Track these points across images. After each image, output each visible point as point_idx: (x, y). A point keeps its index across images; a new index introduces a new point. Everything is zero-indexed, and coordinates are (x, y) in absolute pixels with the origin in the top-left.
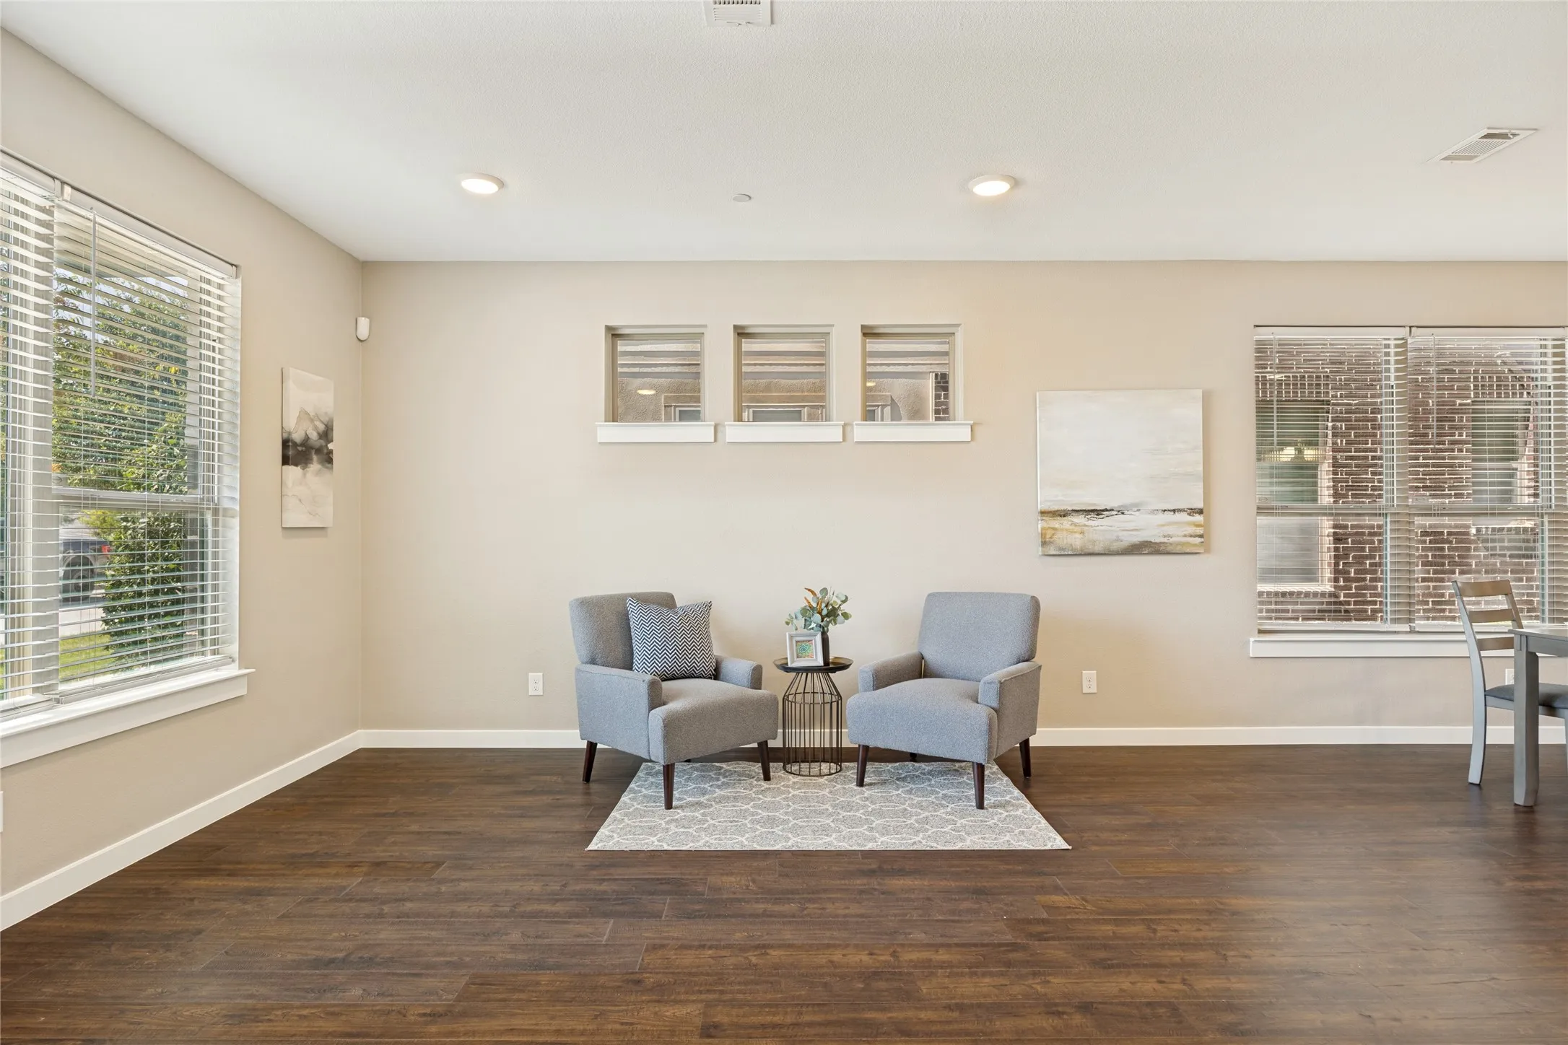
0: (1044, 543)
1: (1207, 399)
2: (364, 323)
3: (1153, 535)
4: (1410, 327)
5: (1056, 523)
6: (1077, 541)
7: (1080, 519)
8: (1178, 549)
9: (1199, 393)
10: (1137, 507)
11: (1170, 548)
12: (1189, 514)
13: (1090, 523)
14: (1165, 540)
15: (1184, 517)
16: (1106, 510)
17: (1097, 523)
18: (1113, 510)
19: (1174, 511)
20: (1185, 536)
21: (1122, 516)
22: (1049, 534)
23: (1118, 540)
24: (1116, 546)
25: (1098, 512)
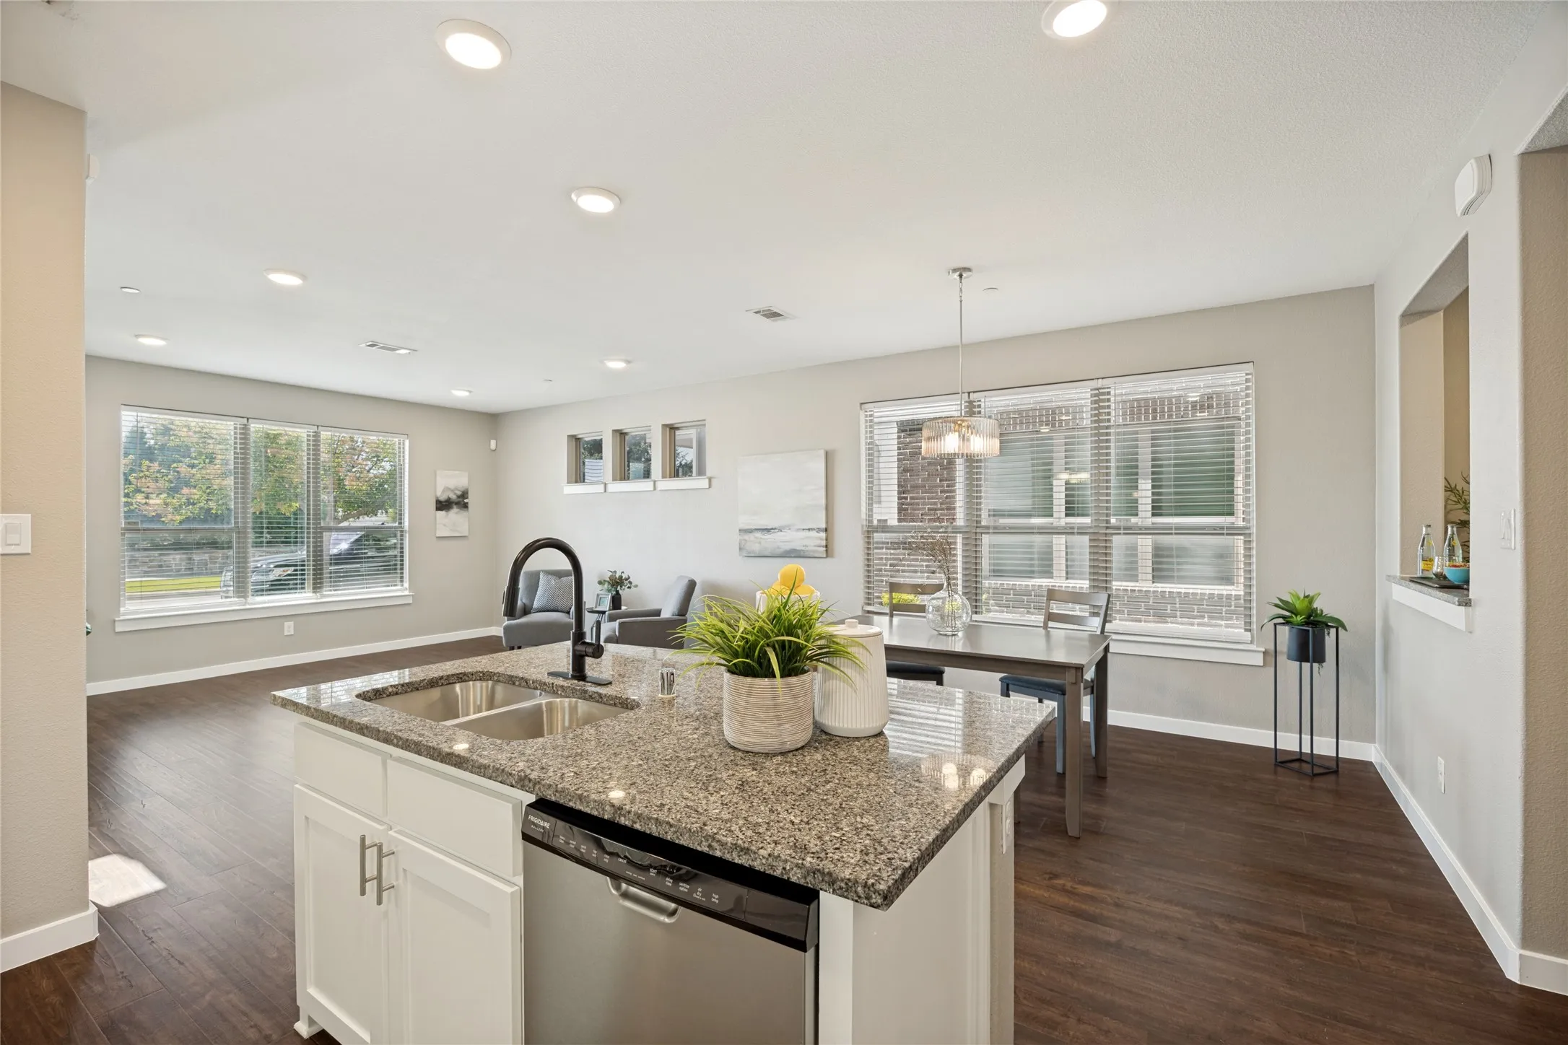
0: (740, 549)
1: (828, 456)
2: (493, 443)
3: (797, 545)
4: (969, 393)
5: (746, 537)
6: (756, 548)
7: (758, 535)
8: (811, 554)
9: (822, 453)
10: (789, 527)
11: (806, 554)
12: (817, 532)
13: (764, 537)
14: (803, 548)
15: (814, 534)
16: (772, 529)
17: (768, 536)
18: (775, 529)
19: (809, 529)
20: (815, 546)
21: (780, 533)
22: (743, 543)
23: (779, 548)
24: (779, 552)
25: (768, 530)
